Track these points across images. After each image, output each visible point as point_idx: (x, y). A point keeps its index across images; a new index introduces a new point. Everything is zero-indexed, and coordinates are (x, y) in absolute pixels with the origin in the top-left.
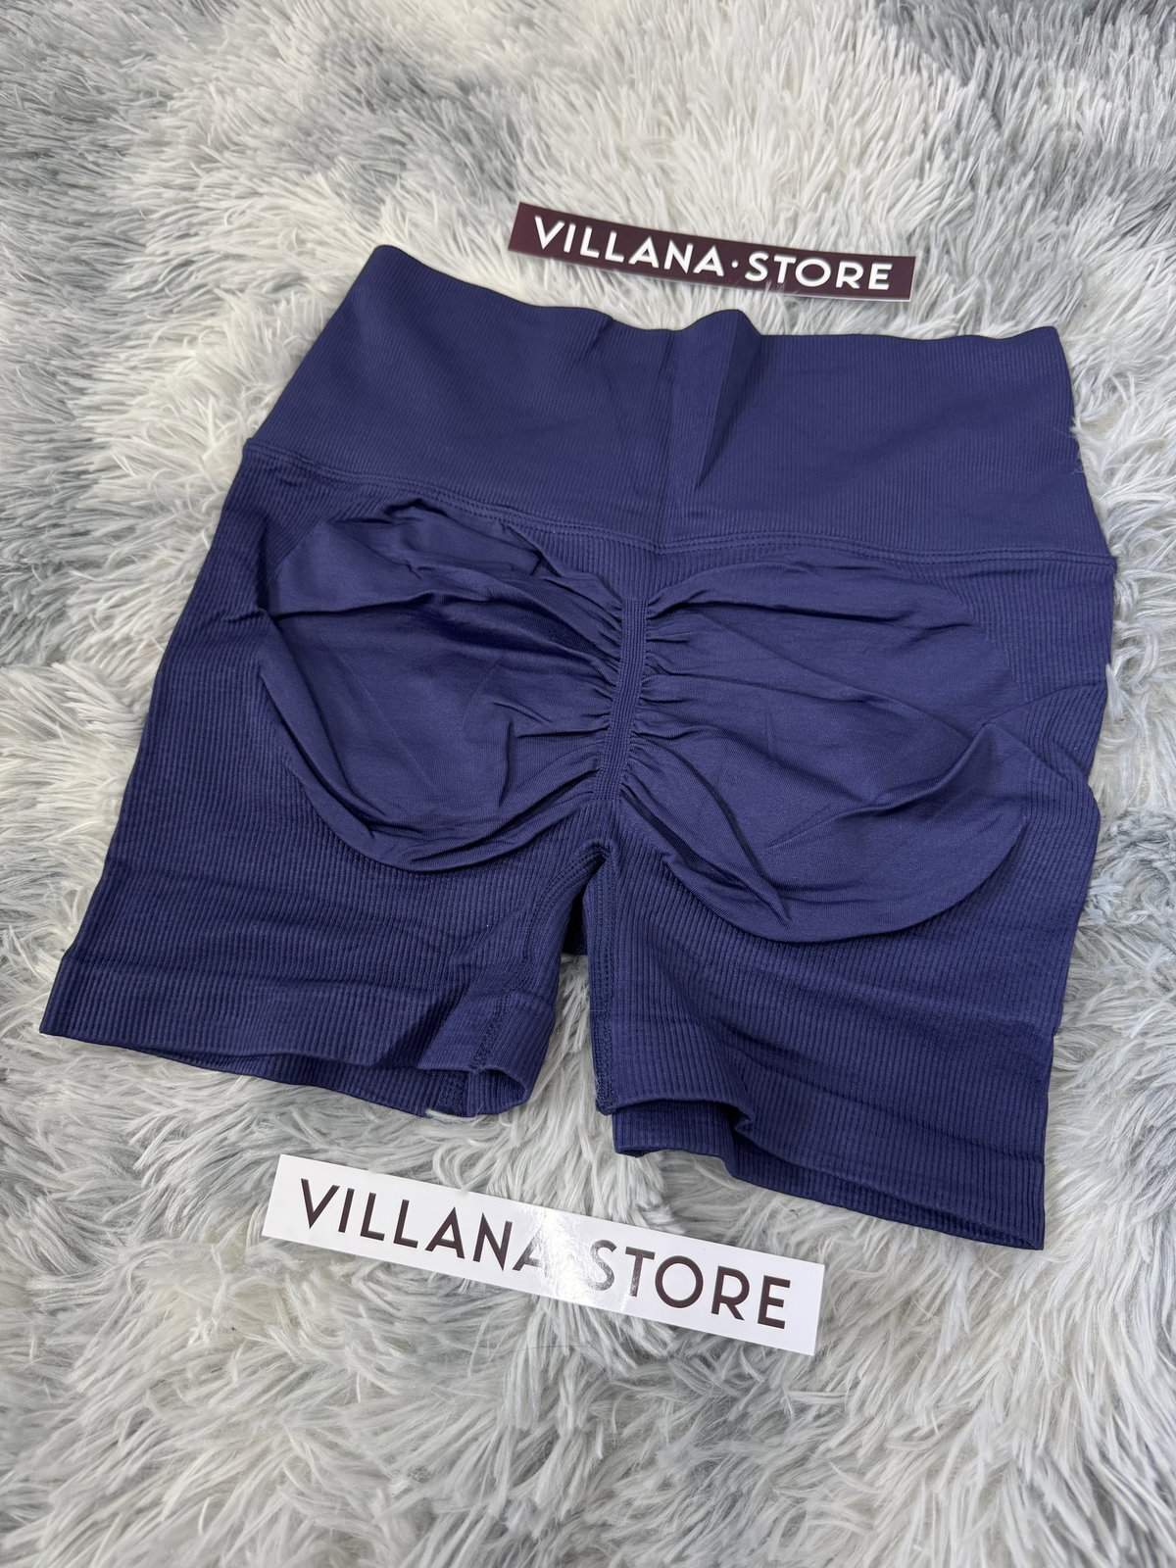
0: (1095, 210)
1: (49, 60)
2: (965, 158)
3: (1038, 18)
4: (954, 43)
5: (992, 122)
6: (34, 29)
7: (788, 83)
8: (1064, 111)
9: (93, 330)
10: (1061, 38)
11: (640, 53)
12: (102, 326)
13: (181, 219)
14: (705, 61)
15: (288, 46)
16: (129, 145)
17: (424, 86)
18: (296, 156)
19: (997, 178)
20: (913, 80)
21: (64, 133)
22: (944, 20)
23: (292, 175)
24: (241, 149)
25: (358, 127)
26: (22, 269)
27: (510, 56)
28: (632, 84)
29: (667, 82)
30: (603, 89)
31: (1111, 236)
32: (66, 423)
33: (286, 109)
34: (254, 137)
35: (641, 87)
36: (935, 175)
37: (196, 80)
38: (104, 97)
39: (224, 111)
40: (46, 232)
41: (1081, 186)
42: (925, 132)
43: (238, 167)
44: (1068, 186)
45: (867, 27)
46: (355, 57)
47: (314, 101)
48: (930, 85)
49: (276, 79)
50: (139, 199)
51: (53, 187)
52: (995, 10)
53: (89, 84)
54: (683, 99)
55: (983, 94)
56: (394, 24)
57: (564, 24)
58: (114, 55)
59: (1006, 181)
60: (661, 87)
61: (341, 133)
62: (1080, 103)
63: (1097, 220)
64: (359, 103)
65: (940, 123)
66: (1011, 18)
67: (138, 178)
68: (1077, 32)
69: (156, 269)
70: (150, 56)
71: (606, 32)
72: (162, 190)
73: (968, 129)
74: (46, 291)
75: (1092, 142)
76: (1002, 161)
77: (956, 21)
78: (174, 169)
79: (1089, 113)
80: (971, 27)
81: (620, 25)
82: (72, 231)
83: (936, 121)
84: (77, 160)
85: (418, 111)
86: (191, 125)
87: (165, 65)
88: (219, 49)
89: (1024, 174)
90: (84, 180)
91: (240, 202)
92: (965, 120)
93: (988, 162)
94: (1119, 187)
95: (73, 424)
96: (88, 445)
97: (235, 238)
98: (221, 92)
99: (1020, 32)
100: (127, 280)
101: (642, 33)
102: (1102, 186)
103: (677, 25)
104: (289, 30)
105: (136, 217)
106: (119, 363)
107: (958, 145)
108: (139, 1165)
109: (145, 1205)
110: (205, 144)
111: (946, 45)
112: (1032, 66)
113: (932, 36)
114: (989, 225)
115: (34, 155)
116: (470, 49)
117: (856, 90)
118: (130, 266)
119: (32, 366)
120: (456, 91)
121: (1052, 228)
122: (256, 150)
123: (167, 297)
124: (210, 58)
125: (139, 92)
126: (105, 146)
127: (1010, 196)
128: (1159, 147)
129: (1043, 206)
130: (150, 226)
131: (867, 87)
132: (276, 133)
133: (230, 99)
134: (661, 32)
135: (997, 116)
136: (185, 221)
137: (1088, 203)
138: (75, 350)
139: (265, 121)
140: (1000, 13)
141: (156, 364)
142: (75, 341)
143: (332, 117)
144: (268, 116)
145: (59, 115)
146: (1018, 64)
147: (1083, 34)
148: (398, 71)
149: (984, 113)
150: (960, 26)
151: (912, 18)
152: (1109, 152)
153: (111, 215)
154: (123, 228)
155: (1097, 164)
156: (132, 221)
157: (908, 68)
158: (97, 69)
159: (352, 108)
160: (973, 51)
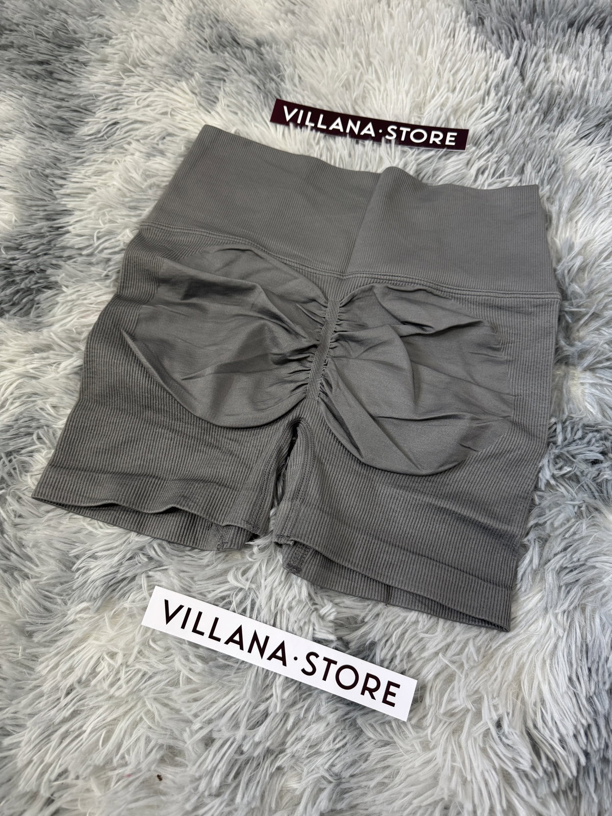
0: (568, 125)
1: (50, 15)
2: (506, 95)
3: (545, 27)
4: (503, 37)
5: (520, 78)
7: (420, 52)
8: (556, 75)
9: (67, 155)
10: (556, 38)
11: (348, 32)
12: (73, 154)
13: (113, 101)
14: (381, 39)
15: (171, 16)
16: (90, 61)
17: (239, 41)
18: (173, 72)
19: (521, 106)
20: (482, 54)
21: (57, 53)
22: (499, 25)
23: (171, 81)
24: (145, 67)
25: (205, 59)
26: (33, 121)
27: (283, 29)
28: (343, 46)
29: (361, 47)
30: (328, 49)
31: (575, 138)
32: (52, 201)
33: (169, 48)
34: (153, 61)
35: (348, 48)
36: (490, 103)
37: (124, 30)
38: (77, 36)
39: (138, 47)
40: (46, 103)
41: (562, 113)
42: (487, 81)
43: (143, 76)
44: (555, 112)
45: (461, 26)
46: (205, 24)
47: (183, 44)
48: (491, 57)
49: (164, 32)
50: (93, 89)
51: (50, 80)
52: (524, 22)
53: (70, 28)
54: (368, 56)
55: (516, 64)
56: (225, 8)
57: (310, 14)
58: (83, 14)
59: (525, 107)
60: (358, 50)
61: (196, 62)
62: (564, 71)
63: (568, 131)
64: (206, 47)
65: (495, 76)
66: (532, 26)
67: (93, 78)
68: (564, 36)
69: (100, 126)
70: (101, 16)
71: (331, 20)
72: (105, 85)
73: (508, 81)
74: (45, 133)
75: (568, 91)
76: (524, 98)
77: (505, 26)
78: (111, 75)
79: (568, 77)
80: (512, 30)
81: (339, 17)
82: (59, 103)
83: (492, 76)
84: (62, 67)
85: (235, 53)
86: (122, 54)
87: (109, 21)
88: (136, 15)
89: (534, 105)
90: (66, 77)
91: (144, 94)
92: (507, 76)
93: (517, 98)
94: (580, 114)
95: (56, 202)
96: (63, 213)
97: (140, 112)
98: (136, 37)
99: (536, 33)
100: (85, 130)
101: (349, 22)
102: (572, 113)
103: (367, 18)
104: (172, 8)
105: (91, 98)
106: (81, 173)
107: (503, 88)
108: (74, 568)
110: (128, 63)
111: (500, 38)
112: (541, 51)
113: (493, 33)
114: (515, 130)
115: (41, 63)
116: (263, 24)
117: (454, 58)
118: (87, 123)
119: (36, 171)
120: (254, 45)
121: (546, 133)
122: (153, 67)
123: (105, 140)
124: (131, 19)
125: (95, 34)
126: (77, 61)
127: (527, 115)
128: (601, 95)
129: (543, 122)
130: (98, 104)
131: (459, 57)
132: (163, 60)
133: (141, 41)
134: (359, 21)
135: (522, 75)
136: (116, 102)
137: (565, 122)
138: (58, 164)
139: (158, 53)
140: (527, 23)
142: (59, 160)
143: (191, 53)
144: (160, 51)
145: (54, 43)
146: (534, 49)
147: (567, 37)
148: (226, 33)
149: (516, 73)
150: (507, 28)
151: (483, 23)
152: (576, 96)
153: (79, 96)
154: (85, 103)
155: (570, 102)
156: (89, 100)
157: (480, 48)
158: (74, 20)
159: (202, 50)
160: (513, 42)
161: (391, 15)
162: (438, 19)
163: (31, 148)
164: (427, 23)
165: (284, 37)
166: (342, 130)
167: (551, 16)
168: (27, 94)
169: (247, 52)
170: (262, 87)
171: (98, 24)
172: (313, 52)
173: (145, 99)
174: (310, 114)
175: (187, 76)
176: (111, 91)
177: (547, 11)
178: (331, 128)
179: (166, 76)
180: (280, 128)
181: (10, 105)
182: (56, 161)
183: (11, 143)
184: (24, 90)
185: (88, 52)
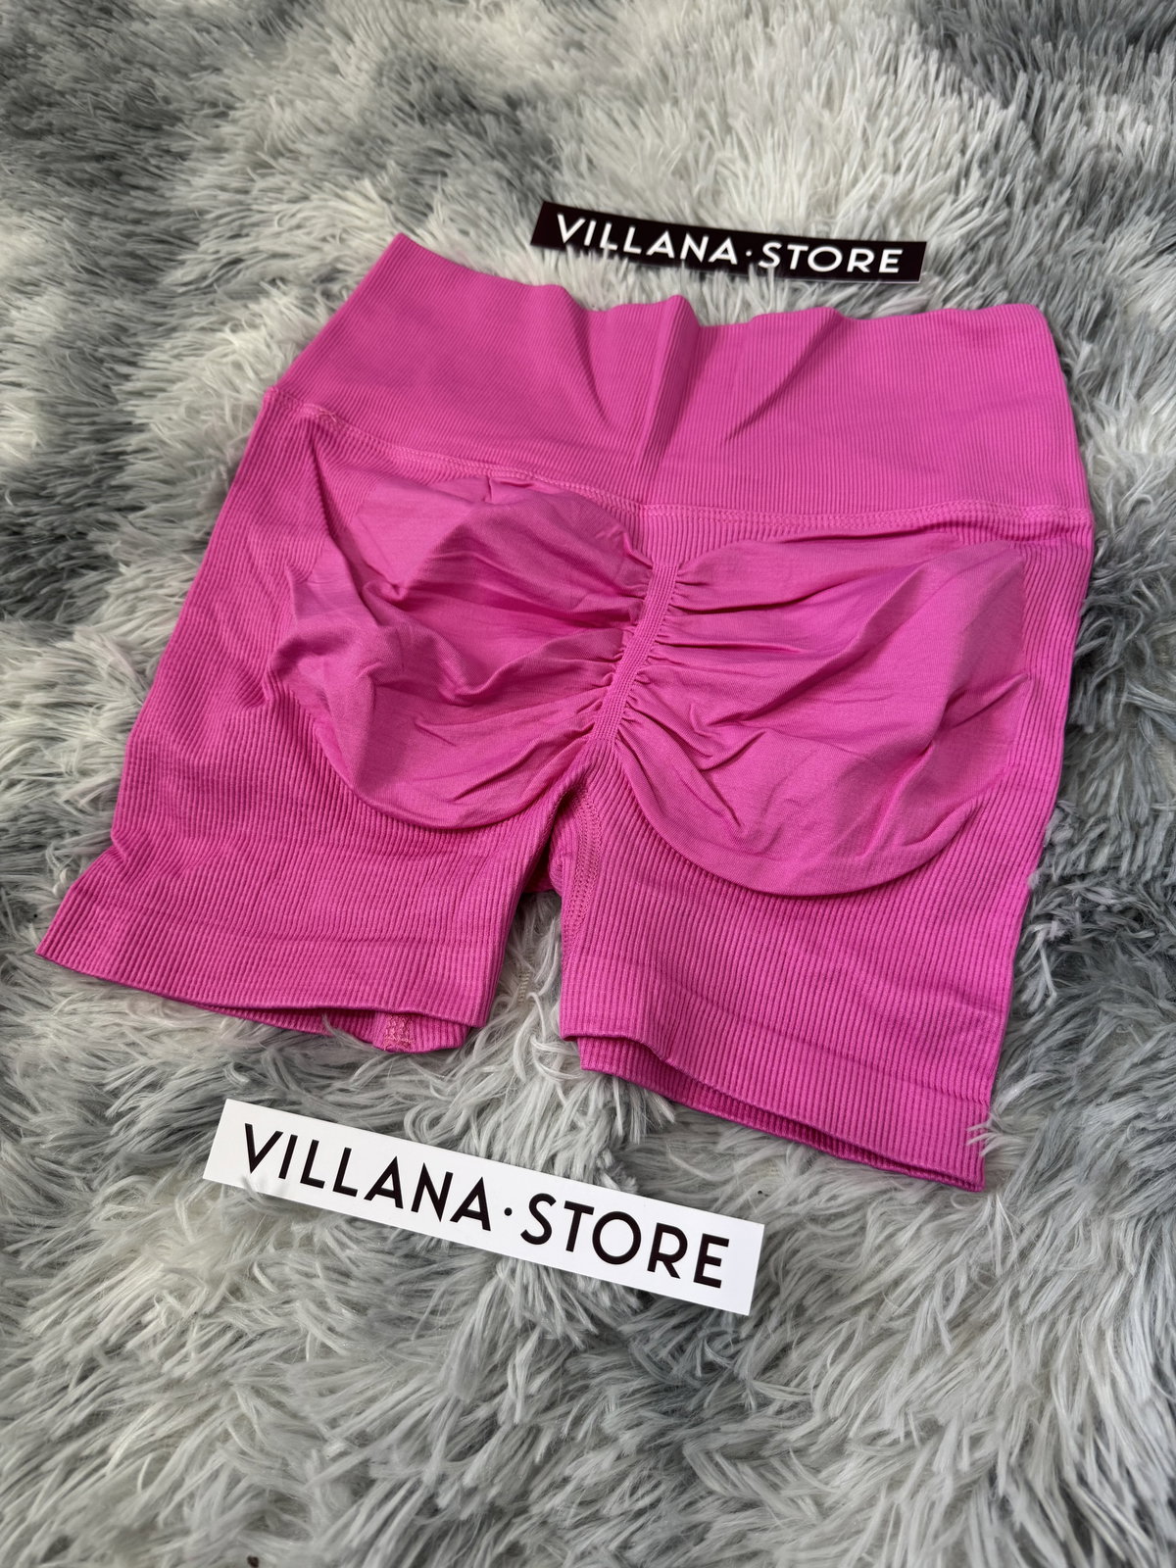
161: (770, 41)
162: (863, 42)
163: (74, 310)
164: (839, 47)
165: (562, 90)
166: (671, 254)
168: (72, 215)
169: (489, 120)
170: (516, 183)
171: (208, 83)
172: (616, 114)
173: (293, 215)
174: (608, 227)
175: (374, 169)
176: (230, 204)
177: (1084, 16)
178: (650, 252)
179: (334, 170)
180: (551, 255)
181: (38, 235)
182: (120, 332)
183: (37, 303)
184: (67, 208)
185: (191, 136)
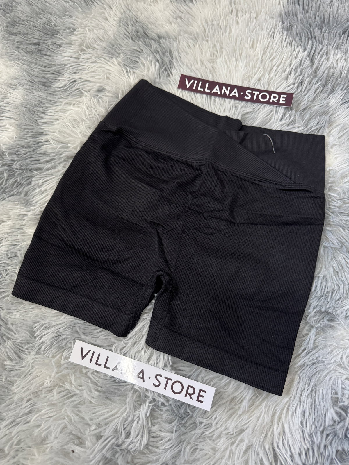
0: (336, 94)
1: (42, 15)
2: (300, 75)
3: (329, 33)
4: (303, 38)
5: (310, 64)
6: (38, 5)
7: (253, 46)
8: (332, 62)
9: (47, 99)
10: (335, 39)
11: (211, 31)
12: (49, 98)
13: (74, 68)
14: (230, 37)
15: (110, 17)
16: (62, 44)
17: (148, 35)
18: (109, 53)
20: (289, 48)
21: (44, 38)
23: (107, 58)
24: (94, 49)
25: (128, 45)
26: (28, 79)
28: (207, 41)
29: (217, 42)
30: (199, 41)
32: (37, 127)
33: (108, 37)
34: (98, 45)
35: (210, 42)
36: (291, 80)
37: (83, 26)
38: (56, 28)
39: (90, 37)
40: (36, 68)
41: (333, 87)
42: (290, 65)
43: (92, 54)
44: (330, 86)
45: (278, 31)
46: (129, 23)
47: (116, 35)
48: (294, 50)
49: (106, 28)
50: (63, 61)
51: (39, 55)
52: (317, 29)
53: (53, 23)
54: (222, 48)
55: (309, 55)
56: (142, 14)
57: (190, 19)
58: (61, 15)
59: (312, 83)
60: (216, 43)
61: (122, 47)
62: (337, 60)
64: (129, 37)
66: (321, 32)
67: (64, 54)
68: (340, 38)
69: (66, 82)
70: (71, 17)
72: (70, 58)
73: (303, 65)
74: (35, 86)
75: (339, 73)
76: (312, 77)
77: (305, 31)
78: (74, 53)
79: (339, 64)
80: (309, 33)
81: (207, 22)
82: (43, 69)
83: (294, 62)
84: (47, 47)
85: (145, 42)
86: (80, 40)
87: (75, 20)
88: (91, 16)
89: (317, 82)
90: (48, 53)
91: (92, 64)
92: (302, 62)
93: (307, 77)
94: (344, 88)
95: (39, 127)
96: (42, 134)
97: (89, 75)
98: (89, 30)
99: (323, 37)
100: (57, 85)
101: (213, 25)
102: (339, 87)
103: (223, 24)
104: (111, 12)
105: (62, 66)
106: (53, 110)
107: (299, 70)
108: (36, 335)
109: (36, 345)
110: (84, 46)
111: (301, 38)
112: (325, 48)
113: (297, 35)
115: (35, 44)
116: (163, 24)
117: (272, 51)
118: (59, 80)
119: (28, 108)
120: (156, 37)
122: (97, 49)
123: (68, 91)
124: (87, 19)
125: (66, 28)
126: (55, 43)
129: (322, 92)
130: (65, 69)
131: (275, 50)
132: (104, 44)
133: (92, 33)
134: (218, 25)
135: (312, 61)
136: (75, 69)
137: (335, 92)
138: (41, 105)
141: (63, 111)
142: (41, 102)
143: (120, 41)
144: (102, 39)
145: (43, 32)
146: (321, 47)
147: (341, 39)
148: (141, 30)
149: (308, 62)
150: (306, 33)
151: (292, 29)
152: (343, 77)
153: (55, 65)
154: (58, 69)
155: (339, 80)
156: (61, 67)
157: (288, 45)
158: (55, 19)
159: (127, 39)
160: (309, 41)
167: (333, 25)
